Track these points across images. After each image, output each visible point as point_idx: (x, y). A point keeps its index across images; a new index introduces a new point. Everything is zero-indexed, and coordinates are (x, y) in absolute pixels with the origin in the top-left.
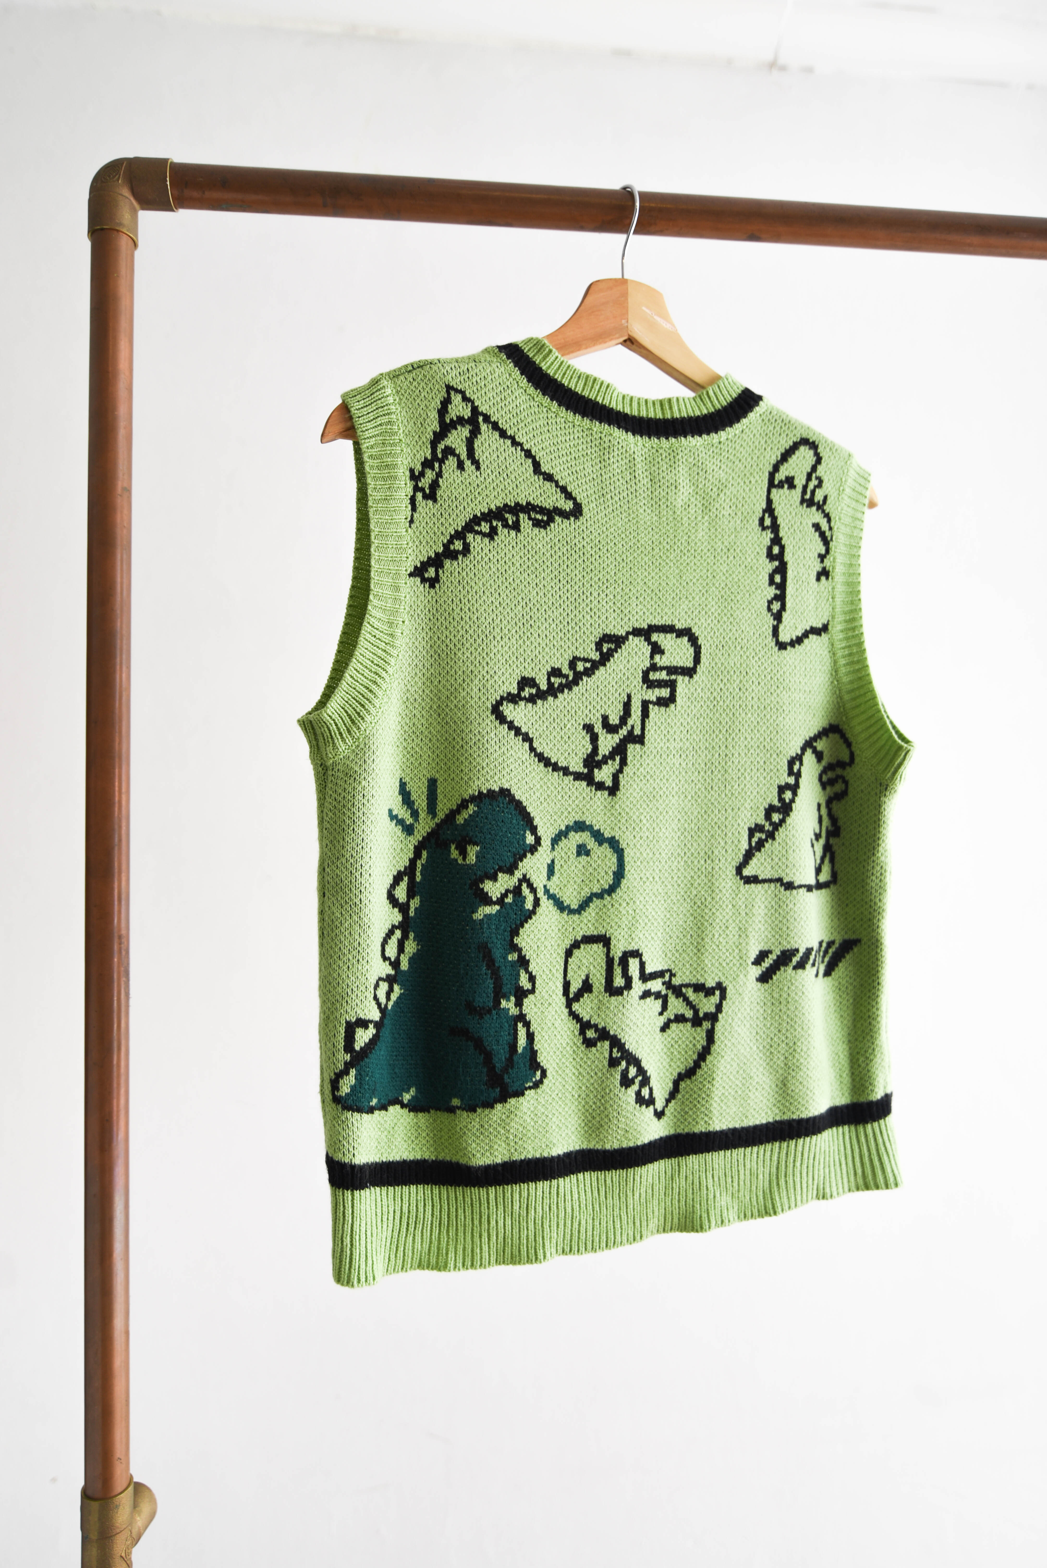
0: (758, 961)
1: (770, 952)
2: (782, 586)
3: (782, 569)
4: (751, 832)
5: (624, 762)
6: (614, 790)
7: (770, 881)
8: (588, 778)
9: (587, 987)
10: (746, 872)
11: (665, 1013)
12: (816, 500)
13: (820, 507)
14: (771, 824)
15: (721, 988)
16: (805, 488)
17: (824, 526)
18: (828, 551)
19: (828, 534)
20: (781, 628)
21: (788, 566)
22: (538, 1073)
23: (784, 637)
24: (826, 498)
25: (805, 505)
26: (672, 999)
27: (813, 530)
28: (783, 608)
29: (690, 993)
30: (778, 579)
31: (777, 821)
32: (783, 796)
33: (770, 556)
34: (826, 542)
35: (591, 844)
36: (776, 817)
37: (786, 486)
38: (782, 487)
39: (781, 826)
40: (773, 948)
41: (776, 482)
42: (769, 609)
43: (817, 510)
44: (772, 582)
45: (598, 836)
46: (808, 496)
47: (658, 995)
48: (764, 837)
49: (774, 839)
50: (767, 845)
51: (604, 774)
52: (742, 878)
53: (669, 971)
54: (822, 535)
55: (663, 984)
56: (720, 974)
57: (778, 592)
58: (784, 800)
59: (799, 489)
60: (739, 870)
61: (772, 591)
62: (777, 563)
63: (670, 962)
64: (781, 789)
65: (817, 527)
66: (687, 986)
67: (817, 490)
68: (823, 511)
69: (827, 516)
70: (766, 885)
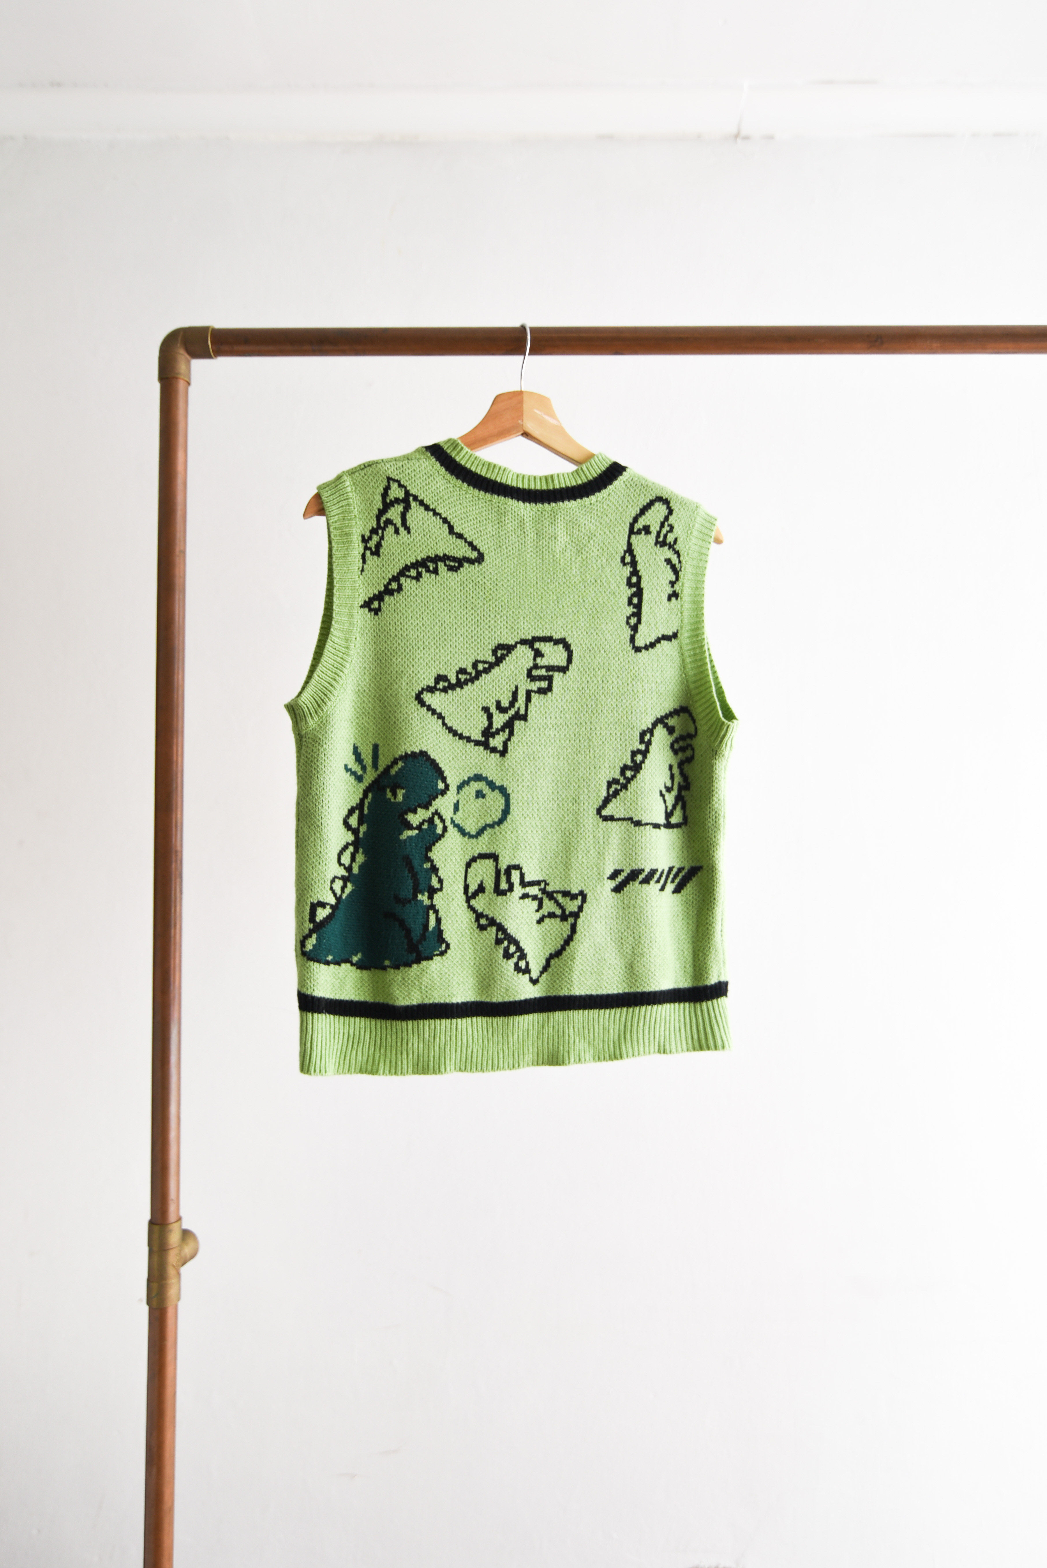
0: (613, 876)
1: (623, 871)
2: (639, 606)
3: (639, 593)
4: (609, 785)
5: (511, 733)
6: (503, 753)
7: (623, 819)
8: (485, 745)
9: (481, 889)
10: (604, 813)
11: (541, 911)
12: (668, 542)
13: (671, 547)
14: (625, 778)
15: (583, 895)
16: (659, 533)
17: (675, 560)
18: (677, 579)
19: (678, 566)
20: (637, 636)
21: (644, 591)
22: (444, 946)
23: (639, 643)
24: (676, 540)
25: (658, 546)
26: (546, 902)
27: (665, 564)
28: (639, 621)
29: (559, 897)
30: (635, 600)
31: (630, 776)
32: (635, 758)
33: (629, 584)
34: (676, 571)
35: (486, 790)
36: (629, 774)
37: (643, 533)
38: (640, 533)
39: (633, 780)
40: (624, 868)
41: (635, 530)
42: (628, 623)
43: (669, 549)
44: (630, 603)
45: (492, 785)
46: (661, 539)
47: (535, 898)
48: (619, 787)
49: (627, 789)
50: (621, 794)
51: (497, 742)
52: (601, 816)
53: (545, 881)
54: (673, 567)
55: (540, 890)
56: (582, 885)
57: (635, 610)
58: (636, 761)
59: (654, 534)
60: (599, 811)
61: (631, 610)
62: (635, 589)
63: (545, 875)
64: (634, 754)
65: (668, 561)
66: (557, 892)
67: (669, 534)
68: (674, 549)
69: (678, 553)
70: (620, 823)
